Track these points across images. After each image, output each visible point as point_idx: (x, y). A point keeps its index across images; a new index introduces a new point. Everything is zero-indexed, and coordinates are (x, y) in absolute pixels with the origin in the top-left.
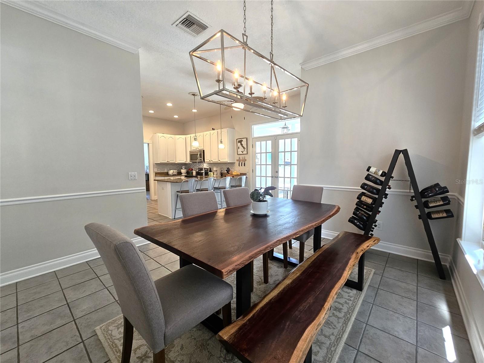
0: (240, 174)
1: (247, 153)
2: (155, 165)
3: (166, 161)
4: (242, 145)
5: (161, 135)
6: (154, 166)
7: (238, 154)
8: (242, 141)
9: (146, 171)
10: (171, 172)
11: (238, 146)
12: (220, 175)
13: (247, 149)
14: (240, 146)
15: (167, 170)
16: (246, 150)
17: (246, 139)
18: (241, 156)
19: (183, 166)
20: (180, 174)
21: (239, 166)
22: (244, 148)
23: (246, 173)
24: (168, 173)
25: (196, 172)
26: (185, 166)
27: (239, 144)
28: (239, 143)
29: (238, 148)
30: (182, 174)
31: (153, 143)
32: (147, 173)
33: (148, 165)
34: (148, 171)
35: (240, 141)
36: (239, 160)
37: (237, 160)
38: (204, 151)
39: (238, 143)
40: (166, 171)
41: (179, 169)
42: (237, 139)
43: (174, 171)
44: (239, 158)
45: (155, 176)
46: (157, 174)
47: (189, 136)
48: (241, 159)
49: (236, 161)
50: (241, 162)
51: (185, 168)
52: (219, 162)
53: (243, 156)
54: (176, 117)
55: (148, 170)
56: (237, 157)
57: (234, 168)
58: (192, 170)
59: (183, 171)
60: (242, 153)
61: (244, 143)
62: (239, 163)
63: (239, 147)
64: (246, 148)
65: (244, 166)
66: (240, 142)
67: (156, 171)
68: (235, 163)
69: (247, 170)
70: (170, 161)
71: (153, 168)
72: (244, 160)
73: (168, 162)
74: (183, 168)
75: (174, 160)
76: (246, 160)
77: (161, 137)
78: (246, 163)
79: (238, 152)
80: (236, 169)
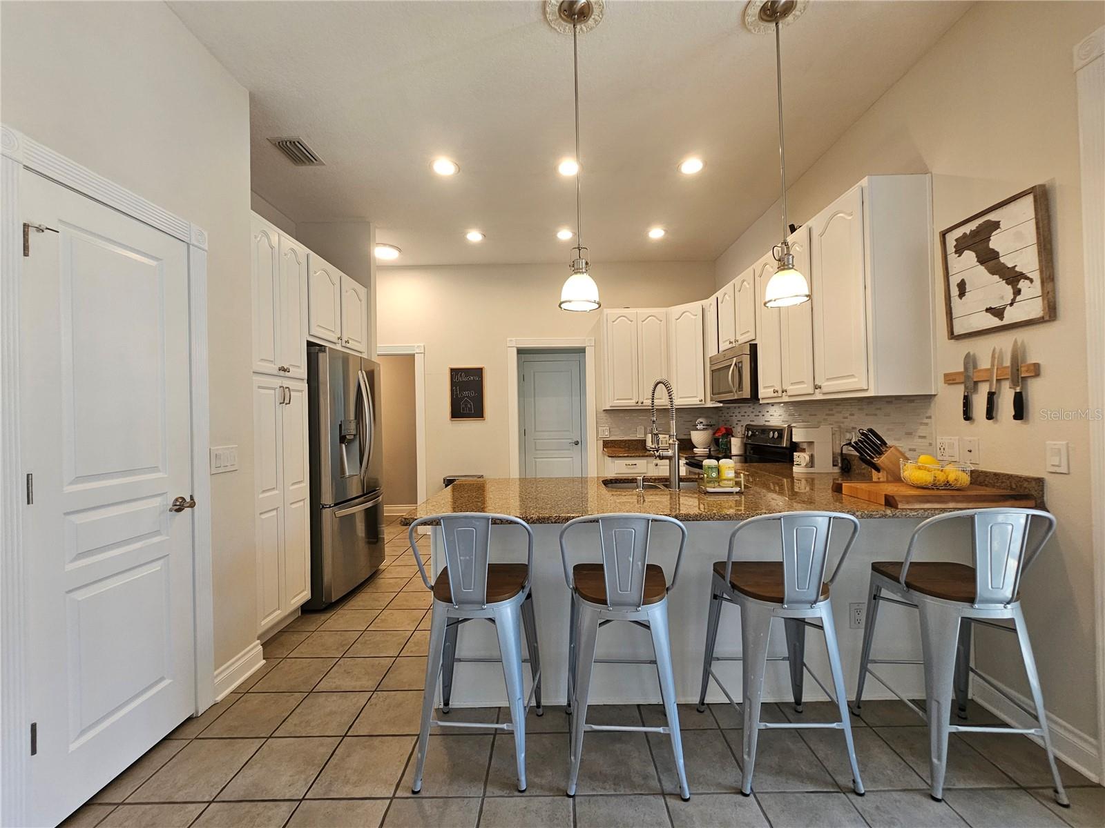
0: (965, 479)
1: (1051, 312)
2: (603, 415)
3: (632, 402)
4: (989, 259)
6: (598, 419)
7: (952, 335)
8: (996, 225)
11: (955, 281)
12: (837, 470)
13: (1050, 278)
14: (979, 275)
15: (645, 433)
16: (1031, 290)
17: (1030, 199)
18: (984, 351)
19: (700, 417)
20: (685, 447)
21: (968, 416)
22: (1013, 277)
23: (1040, 479)
24: (644, 440)
26: (706, 417)
27: (966, 265)
28: (959, 251)
29: (955, 291)
30: (694, 446)
31: (597, 346)
35: (974, 233)
36: (968, 379)
37: (950, 379)
38: (754, 348)
39: (952, 257)
40: (640, 436)
41: (683, 430)
42: (944, 234)
43: (661, 436)
44: (969, 359)
45: (604, 453)
46: (608, 447)
47: (713, 298)
48: (985, 363)
49: (936, 386)
50: (984, 389)
51: (708, 427)
53: (1004, 343)
54: (656, 233)
56: (951, 357)
57: (922, 431)
58: (728, 433)
59: (700, 437)
60: (994, 322)
61: (1013, 237)
62: (968, 398)
63: (962, 286)
64: (1036, 276)
65: (1018, 416)
66: (979, 240)
68: (937, 397)
69: (1056, 461)
70: (644, 401)
71: (597, 423)
72: (1010, 370)
73: (640, 404)
74: (699, 427)
75: (664, 398)
76: (1036, 370)
77: (613, 322)
78: (1037, 392)
79: (955, 322)
80: (938, 441)
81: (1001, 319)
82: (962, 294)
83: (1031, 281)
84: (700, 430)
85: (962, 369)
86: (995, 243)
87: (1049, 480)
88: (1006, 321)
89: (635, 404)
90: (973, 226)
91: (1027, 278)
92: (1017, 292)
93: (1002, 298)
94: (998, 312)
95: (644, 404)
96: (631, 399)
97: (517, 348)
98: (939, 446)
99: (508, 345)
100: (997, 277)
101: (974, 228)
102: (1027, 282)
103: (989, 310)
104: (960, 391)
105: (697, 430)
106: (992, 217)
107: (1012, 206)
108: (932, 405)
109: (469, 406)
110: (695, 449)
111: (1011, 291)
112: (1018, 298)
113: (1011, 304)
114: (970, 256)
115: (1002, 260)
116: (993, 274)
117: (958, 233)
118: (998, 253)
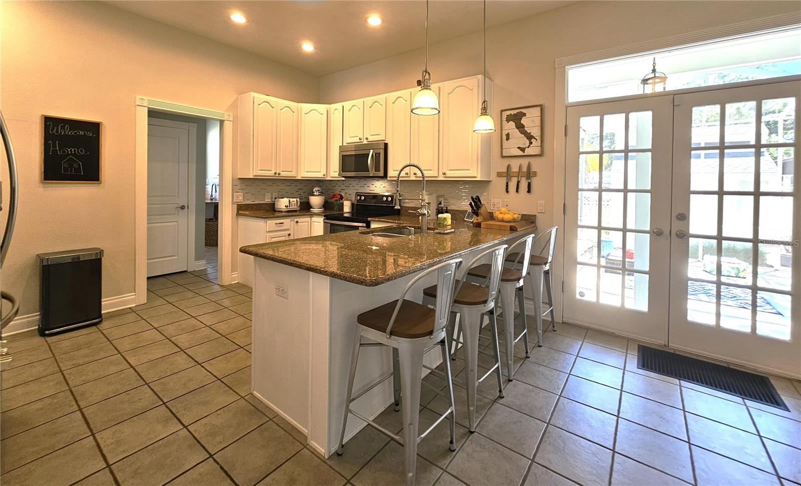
0: (520, 217)
1: (542, 153)
2: (238, 183)
3: (272, 173)
4: (520, 127)
5: (260, 97)
6: (234, 185)
7: (502, 156)
8: (525, 115)
9: (212, 196)
10: (283, 204)
11: (505, 133)
13: (542, 141)
14: (515, 133)
15: (272, 197)
16: (536, 144)
17: (539, 109)
18: (515, 163)
19: (315, 187)
20: (305, 208)
21: (507, 191)
22: (530, 137)
23: (535, 215)
24: (274, 204)
25: (353, 205)
26: (319, 187)
27: (510, 127)
28: (508, 120)
29: (504, 137)
30: (311, 207)
31: (235, 121)
32: (214, 201)
33: (217, 181)
34: (216, 195)
35: (515, 115)
36: (507, 174)
37: (499, 175)
38: (386, 145)
39: (505, 122)
40: (268, 200)
41: (303, 195)
42: (502, 111)
43: (291, 200)
44: (509, 167)
45: (238, 214)
46: (243, 210)
47: (338, 106)
48: (516, 169)
49: (493, 177)
50: (515, 180)
51: (321, 194)
52: (441, 178)
53: (525, 162)
54: (308, 47)
55: (217, 193)
56: (500, 165)
58: (342, 198)
59: (316, 201)
60: (521, 153)
61: (531, 121)
62: (507, 183)
63: (508, 136)
64: (537, 138)
65: (529, 191)
66: (517, 118)
67: (240, 199)
68: (491, 182)
69: (541, 208)
70: (281, 173)
71: (232, 190)
72: (526, 174)
73: (277, 175)
74: (315, 193)
75: (294, 171)
76: (535, 174)
77: (259, 105)
78: (535, 182)
79: (504, 150)
80: (492, 202)
81: (524, 152)
82: (508, 139)
83: (536, 140)
84: (316, 196)
85: (506, 171)
86: (524, 121)
87: (538, 215)
88: (525, 154)
89: (273, 175)
90: (515, 112)
91: (535, 138)
92: (531, 143)
93: (525, 144)
94: (523, 150)
95: (281, 175)
96: (270, 171)
97: (148, 108)
98: (492, 203)
99: (137, 103)
100: (523, 135)
101: (515, 113)
102: (535, 140)
103: (519, 148)
104: (504, 180)
105: (314, 195)
106: (523, 111)
107: (531, 109)
108: (489, 185)
109: (76, 166)
110: (311, 209)
111: (528, 142)
112: (531, 145)
113: (528, 147)
114: (512, 124)
115: (526, 129)
116: (522, 134)
117: (508, 113)
118: (524, 126)
